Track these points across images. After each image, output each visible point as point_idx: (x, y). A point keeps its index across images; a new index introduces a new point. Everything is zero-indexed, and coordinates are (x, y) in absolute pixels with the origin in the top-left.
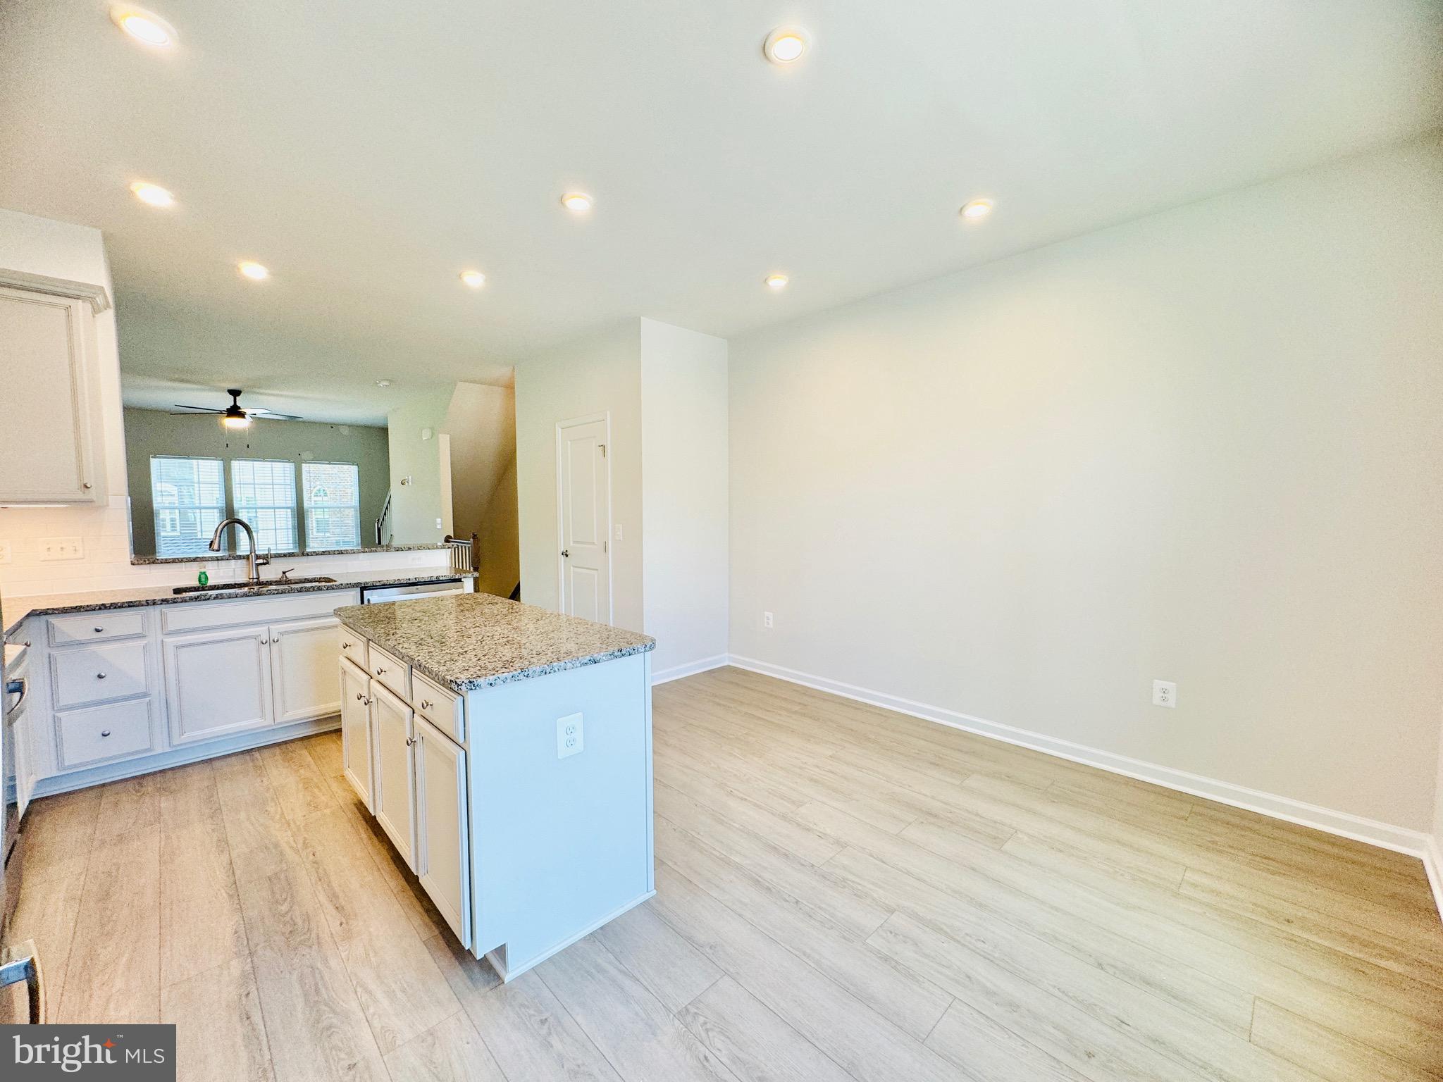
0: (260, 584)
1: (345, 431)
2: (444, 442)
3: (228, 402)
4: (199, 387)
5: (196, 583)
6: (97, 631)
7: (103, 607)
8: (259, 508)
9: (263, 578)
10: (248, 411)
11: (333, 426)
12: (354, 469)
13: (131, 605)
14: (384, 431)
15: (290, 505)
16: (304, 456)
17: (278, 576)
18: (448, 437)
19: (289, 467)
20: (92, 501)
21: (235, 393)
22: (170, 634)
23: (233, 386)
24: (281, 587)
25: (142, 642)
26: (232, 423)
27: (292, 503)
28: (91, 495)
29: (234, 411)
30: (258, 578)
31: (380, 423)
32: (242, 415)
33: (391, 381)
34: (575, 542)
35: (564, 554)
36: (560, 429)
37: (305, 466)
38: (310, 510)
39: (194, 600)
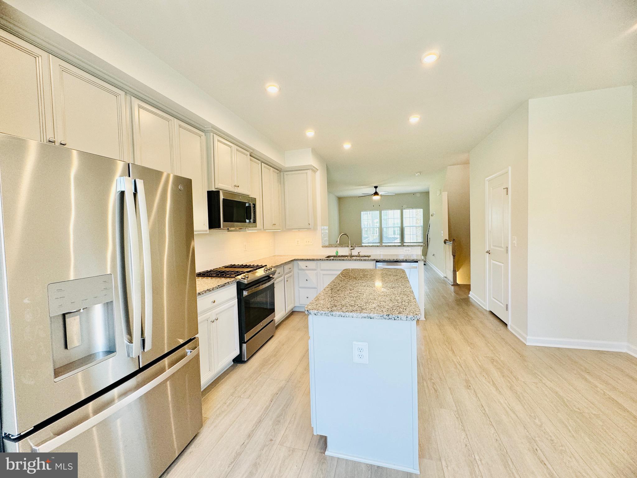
0: (351, 256)
1: (418, 195)
2: (445, 195)
3: (373, 191)
4: (365, 187)
5: (335, 254)
6: (306, 266)
7: (308, 260)
8: (390, 227)
9: (353, 254)
10: (380, 193)
11: (414, 194)
12: (422, 210)
13: (313, 260)
14: (428, 193)
16: (404, 206)
17: (356, 254)
18: (447, 193)
19: (398, 211)
20: (310, 228)
21: (376, 187)
22: (322, 270)
23: (376, 185)
24: (358, 258)
25: (316, 272)
26: (376, 198)
27: (400, 225)
28: (311, 226)
29: (376, 193)
30: (351, 254)
31: (427, 191)
32: (378, 195)
33: (420, 172)
34: (493, 246)
35: (488, 252)
36: (487, 182)
37: (404, 211)
38: (405, 228)
39: (332, 260)
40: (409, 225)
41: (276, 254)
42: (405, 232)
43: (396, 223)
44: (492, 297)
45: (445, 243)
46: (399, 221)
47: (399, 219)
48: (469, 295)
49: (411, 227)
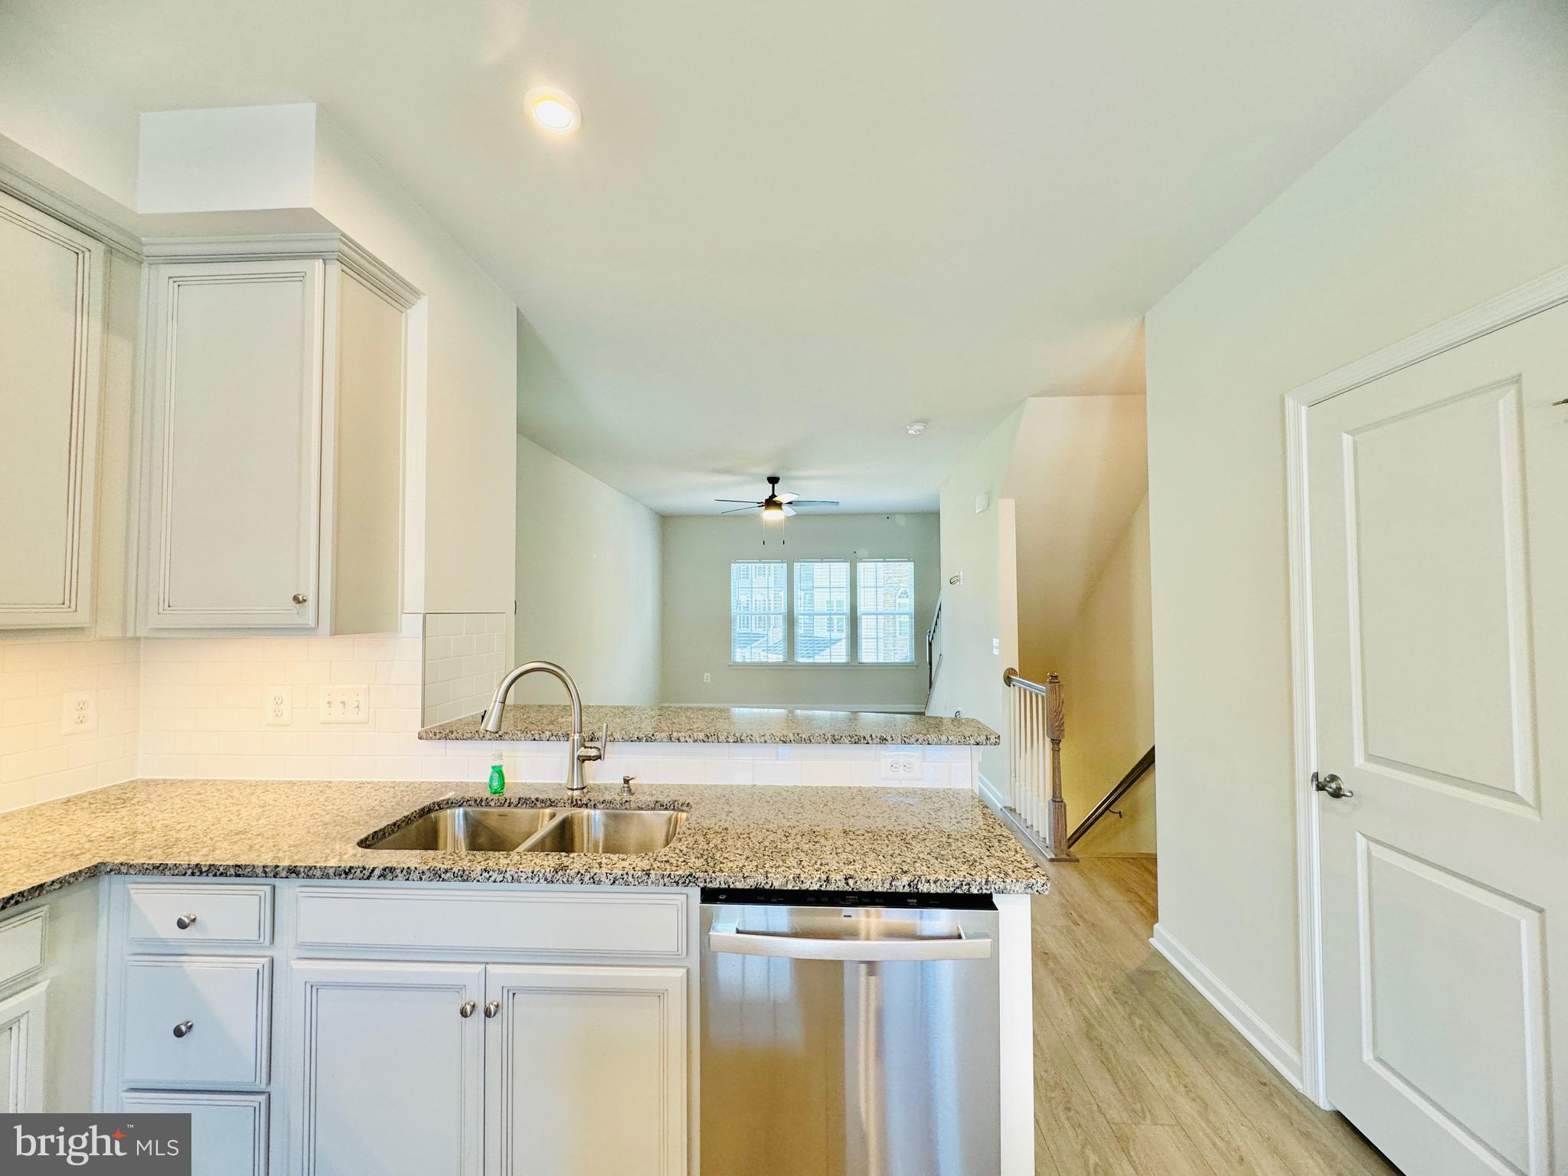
1: (900, 520)
2: (1007, 510)
3: (766, 491)
4: (736, 478)
6: (182, 925)
7: (197, 871)
8: (816, 614)
11: (889, 515)
12: (911, 565)
14: (935, 515)
15: (845, 611)
16: (862, 552)
17: (614, 785)
18: (1013, 502)
19: (844, 567)
21: (773, 481)
22: (306, 951)
23: (770, 474)
26: (771, 515)
27: (847, 609)
29: (771, 502)
31: (932, 508)
32: (779, 505)
33: (925, 421)
34: (1370, 757)
35: (1330, 787)
36: (1304, 409)
37: (860, 566)
38: (863, 617)
39: (382, 876)
40: (873, 610)
41: (139, 776)
42: (863, 631)
43: (835, 602)
44: (1368, 1056)
45: (1008, 680)
46: (844, 597)
47: (845, 590)
48: (1151, 940)
49: (879, 616)
